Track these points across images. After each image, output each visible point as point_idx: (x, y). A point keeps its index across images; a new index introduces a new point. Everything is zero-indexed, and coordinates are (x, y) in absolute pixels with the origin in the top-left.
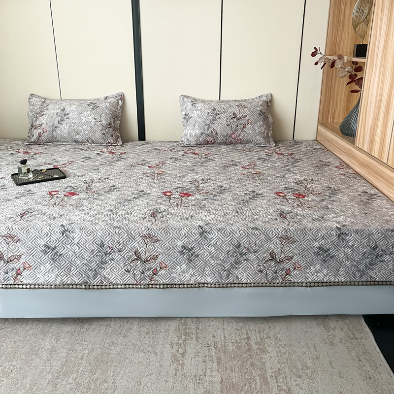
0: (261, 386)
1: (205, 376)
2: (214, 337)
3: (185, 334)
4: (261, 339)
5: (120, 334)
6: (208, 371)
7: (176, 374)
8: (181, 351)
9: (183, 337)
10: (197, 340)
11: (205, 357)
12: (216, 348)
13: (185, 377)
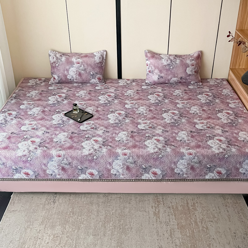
0: (195, 226)
1: (170, 222)
2: (171, 203)
3: (158, 202)
4: (194, 204)
5: (127, 202)
6: (171, 220)
7: (157, 222)
8: (157, 210)
9: (157, 203)
10: (163, 205)
11: (169, 213)
12: (173, 208)
13: (161, 223)
